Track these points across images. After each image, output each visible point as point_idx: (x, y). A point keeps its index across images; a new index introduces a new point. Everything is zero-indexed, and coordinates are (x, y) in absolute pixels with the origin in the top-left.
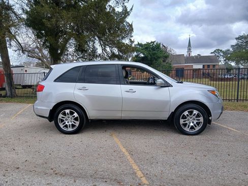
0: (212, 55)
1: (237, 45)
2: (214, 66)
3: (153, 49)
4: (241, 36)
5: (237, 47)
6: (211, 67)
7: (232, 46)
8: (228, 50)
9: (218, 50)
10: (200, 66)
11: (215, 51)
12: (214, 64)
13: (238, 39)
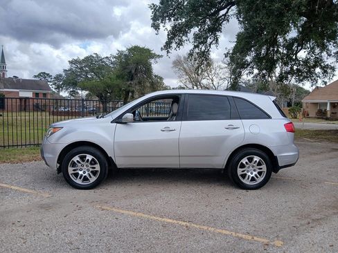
0: (37, 79)
1: (71, 70)
2: (45, 95)
4: (76, 61)
5: (69, 72)
6: (41, 96)
7: (65, 71)
8: (60, 76)
9: (44, 73)
10: (29, 94)
11: (40, 74)
12: (44, 92)
13: (71, 62)
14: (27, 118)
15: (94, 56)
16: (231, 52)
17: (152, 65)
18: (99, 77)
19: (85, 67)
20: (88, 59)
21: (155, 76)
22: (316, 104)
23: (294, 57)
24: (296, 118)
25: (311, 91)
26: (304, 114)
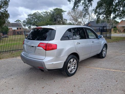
0: (16, 22)
4: (30, 15)
5: (28, 19)
6: (19, 29)
7: (26, 19)
8: (25, 21)
11: (17, 21)
12: (20, 27)
13: (28, 15)
14: (18, 37)
15: (37, 12)
16: (95, 9)
17: (63, 15)
18: (39, 21)
19: (34, 17)
20: (35, 14)
21: (64, 19)
22: (123, 27)
23: (119, 10)
24: (116, 32)
25: (120, 22)
26: (119, 31)
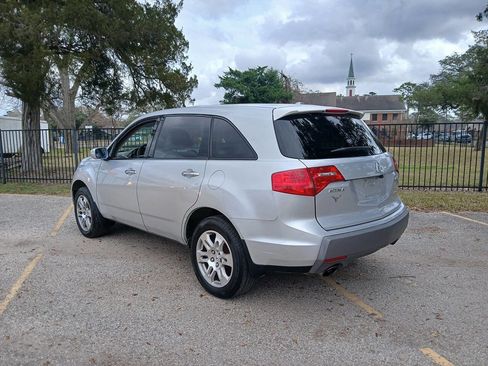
1: (442, 74)
2: (395, 115)
3: (261, 82)
9: (409, 84)
11: (402, 86)
13: (443, 62)
